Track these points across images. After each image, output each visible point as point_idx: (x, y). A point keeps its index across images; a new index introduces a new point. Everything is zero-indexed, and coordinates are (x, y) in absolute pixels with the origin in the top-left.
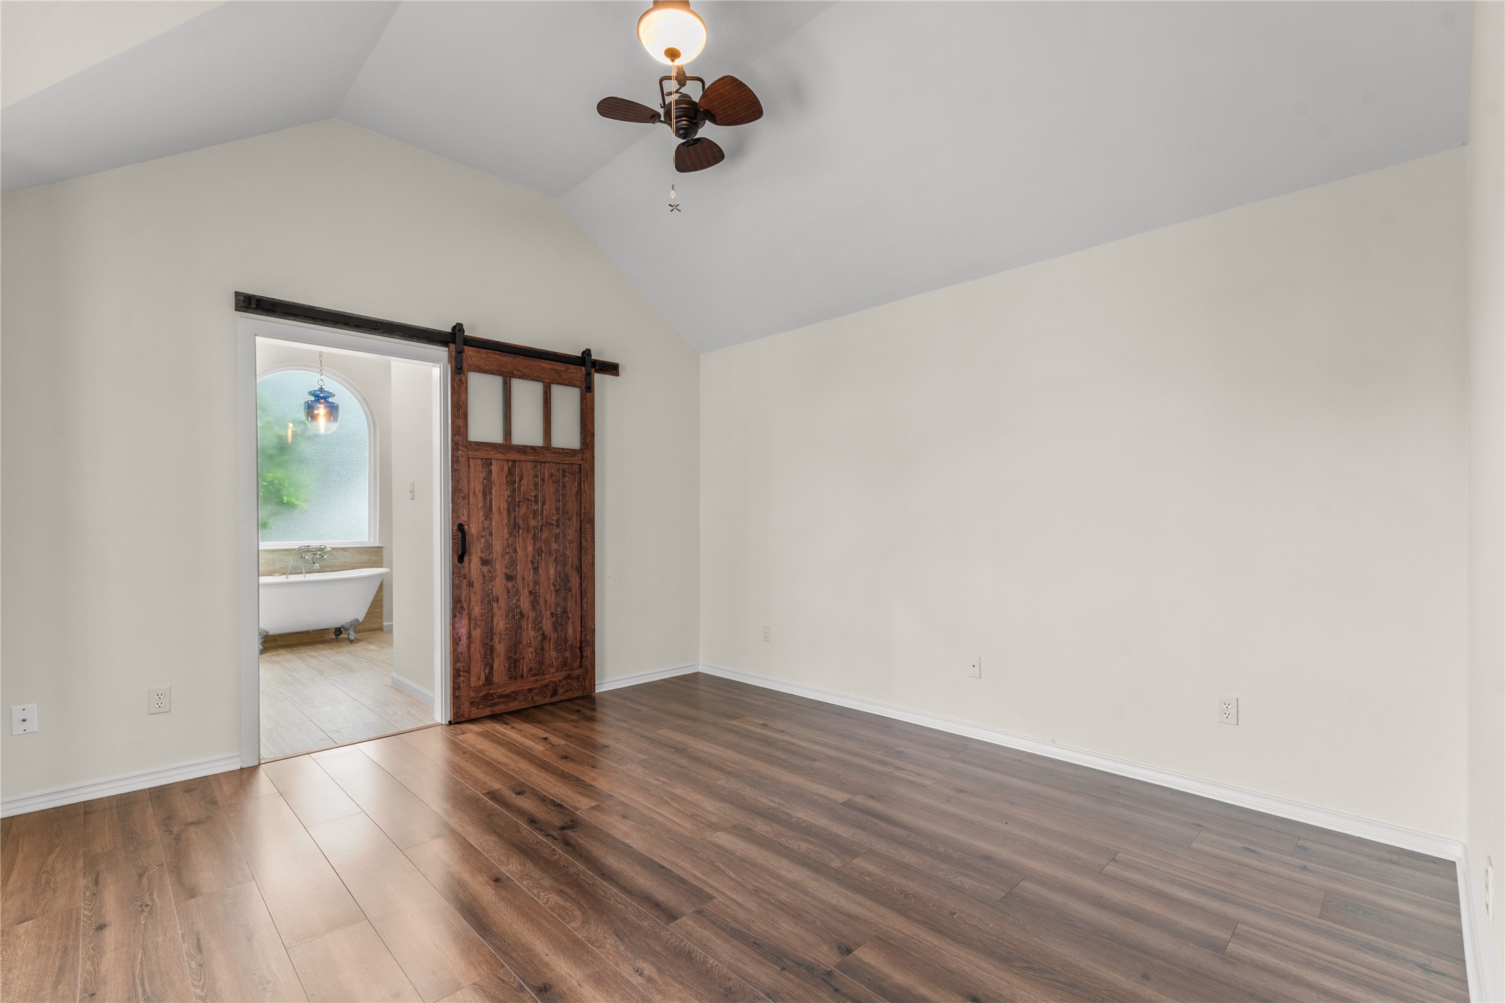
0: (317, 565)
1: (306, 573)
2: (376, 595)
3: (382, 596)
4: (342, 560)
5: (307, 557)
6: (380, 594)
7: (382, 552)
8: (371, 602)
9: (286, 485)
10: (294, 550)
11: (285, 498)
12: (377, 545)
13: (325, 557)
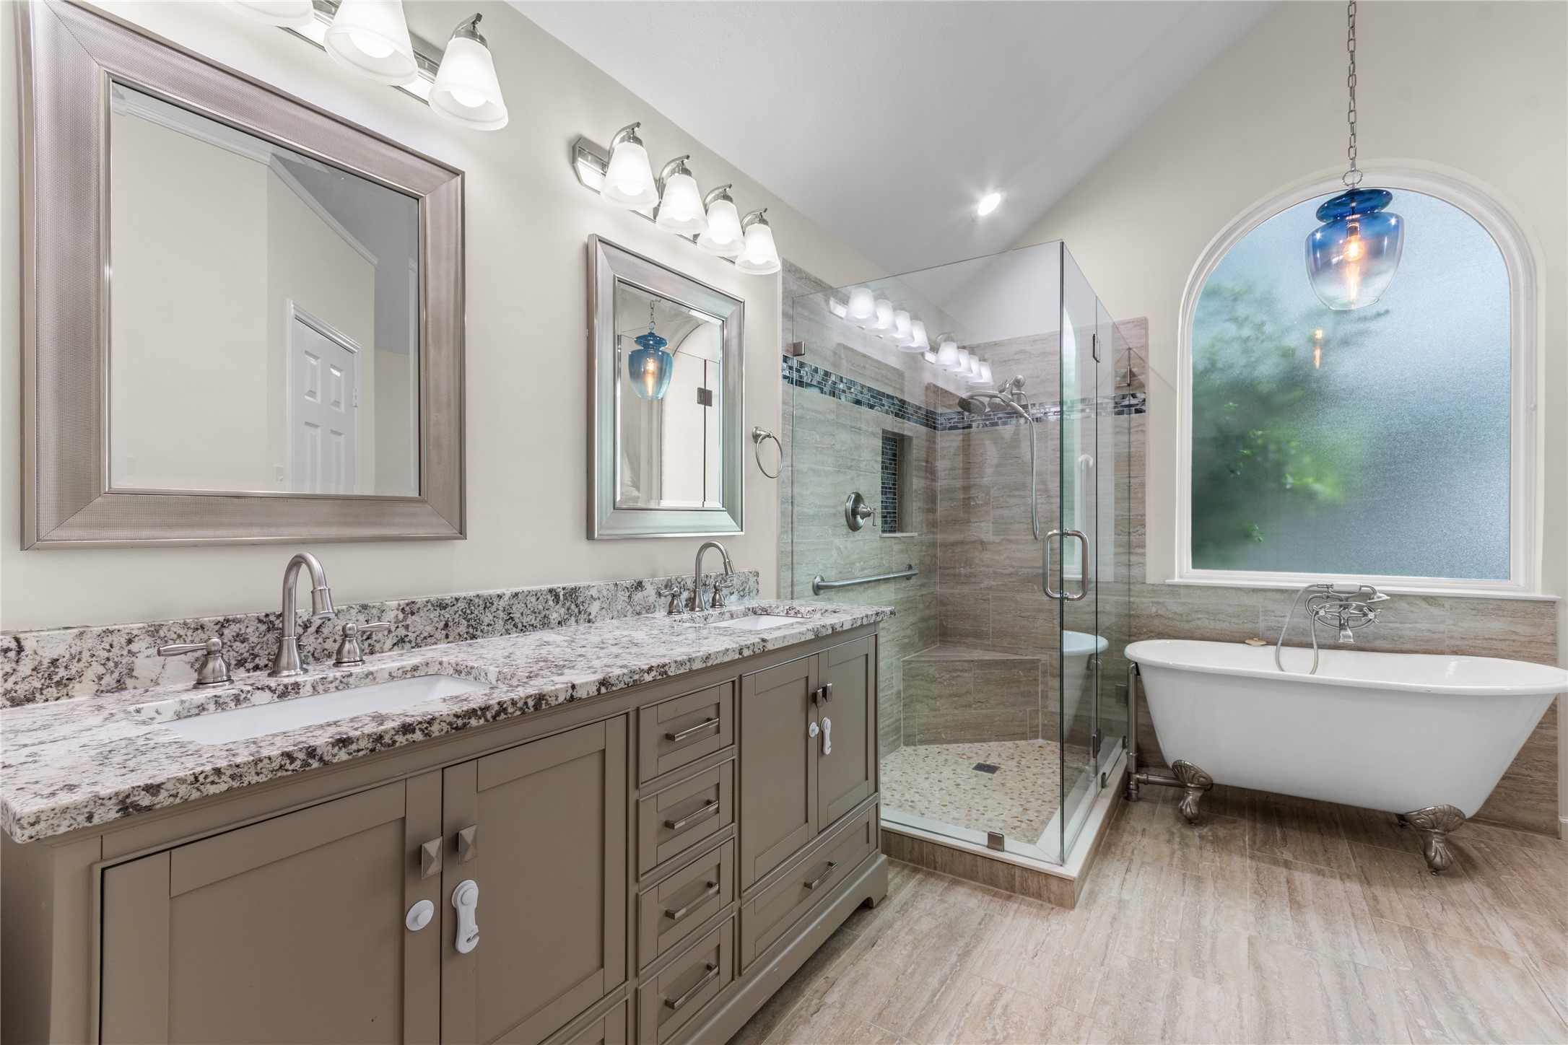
0: (1349, 633)
1: (1321, 647)
2: (1534, 733)
3: (1555, 738)
4: (1423, 626)
5: (1322, 613)
6: (1551, 733)
7: (1554, 616)
8: (1520, 748)
9: (1293, 452)
10: (1295, 591)
11: (1290, 479)
12: (1538, 594)
13: (1371, 616)
